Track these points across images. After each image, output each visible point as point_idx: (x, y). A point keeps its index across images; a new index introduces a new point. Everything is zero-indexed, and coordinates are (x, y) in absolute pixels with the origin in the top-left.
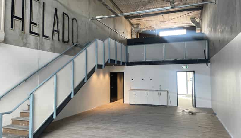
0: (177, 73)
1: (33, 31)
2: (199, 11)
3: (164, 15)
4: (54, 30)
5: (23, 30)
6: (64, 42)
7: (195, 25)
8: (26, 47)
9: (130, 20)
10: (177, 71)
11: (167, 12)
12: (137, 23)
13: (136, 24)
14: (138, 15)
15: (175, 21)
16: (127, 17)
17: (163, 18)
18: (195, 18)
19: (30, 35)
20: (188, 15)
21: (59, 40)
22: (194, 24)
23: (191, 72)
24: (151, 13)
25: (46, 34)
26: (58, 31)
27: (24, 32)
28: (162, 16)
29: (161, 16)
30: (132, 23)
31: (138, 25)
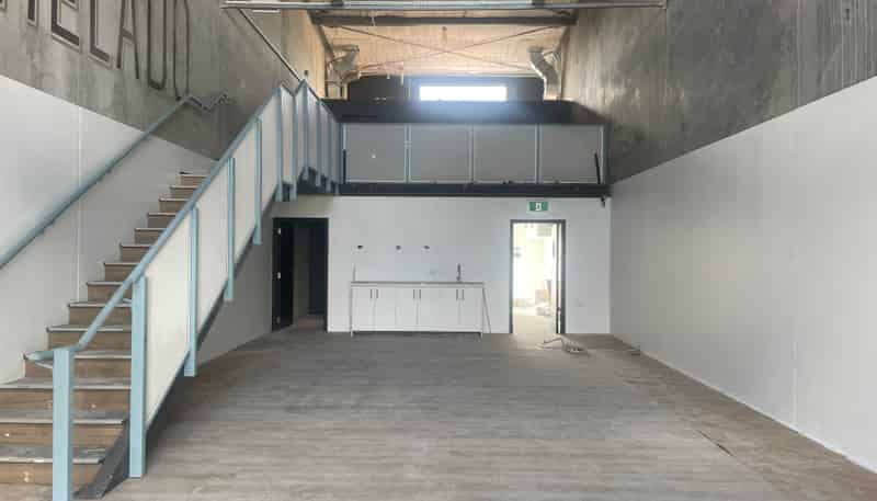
0: (512, 227)
1: (62, 24)
2: (561, 30)
3: (449, 27)
4: (123, 33)
5: (31, 16)
6: (151, 83)
7: (540, 74)
8: (40, 88)
9: (325, 29)
10: (513, 222)
11: (464, 18)
12: (346, 43)
13: (343, 48)
14: (364, 14)
15: (477, 52)
16: (319, 19)
17: (445, 37)
18: (542, 49)
19: (54, 38)
20: (522, 37)
21: (138, 77)
22: (538, 71)
23: (555, 225)
24: (410, 14)
25: (100, 46)
26: (133, 38)
27: (34, 23)
28: (444, 29)
29: (439, 27)
30: (330, 42)
31: (352, 51)
